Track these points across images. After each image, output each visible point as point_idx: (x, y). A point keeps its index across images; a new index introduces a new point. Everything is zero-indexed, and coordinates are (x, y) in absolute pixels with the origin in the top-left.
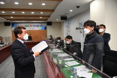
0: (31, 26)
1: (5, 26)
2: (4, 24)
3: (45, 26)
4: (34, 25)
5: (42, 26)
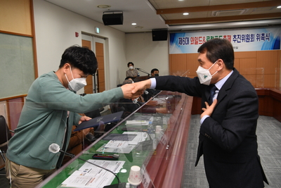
1: (153, 40)
2: (151, 34)
3: (275, 37)
4: (237, 37)
5: (263, 39)
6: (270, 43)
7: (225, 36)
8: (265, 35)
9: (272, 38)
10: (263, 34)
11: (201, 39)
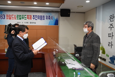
0: (28, 18)
3: (55, 18)
4: (35, 17)
5: (49, 19)
6: (53, 22)
7: (28, 16)
8: (50, 17)
9: (54, 19)
10: (49, 16)
11: (13, 16)
